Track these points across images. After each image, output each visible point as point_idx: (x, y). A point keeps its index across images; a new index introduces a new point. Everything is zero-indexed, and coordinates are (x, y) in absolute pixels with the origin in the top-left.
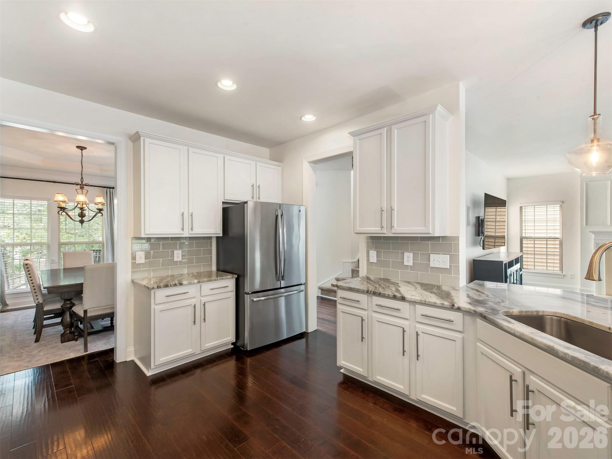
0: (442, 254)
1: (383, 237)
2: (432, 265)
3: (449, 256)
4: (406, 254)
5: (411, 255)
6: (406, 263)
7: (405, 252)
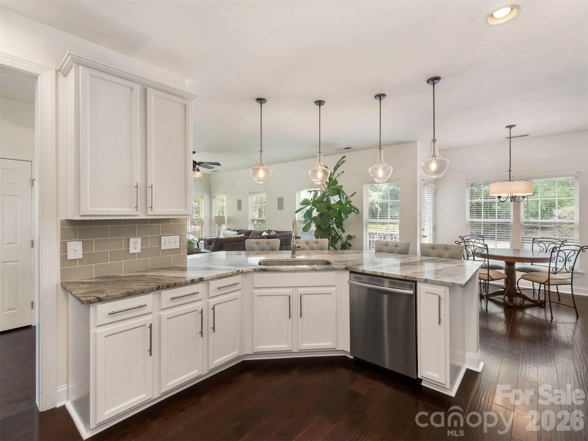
0: (172, 235)
1: (95, 220)
2: (163, 247)
3: (179, 236)
4: (132, 241)
5: (139, 240)
6: (132, 251)
7: (130, 238)
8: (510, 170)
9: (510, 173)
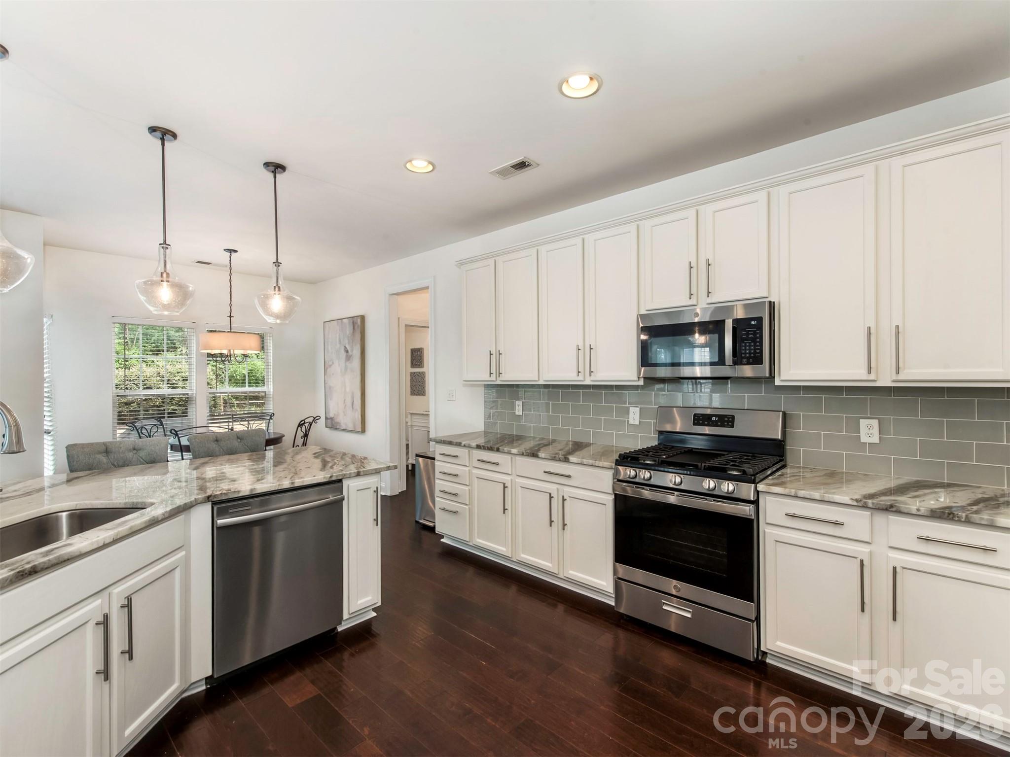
8: (230, 315)
9: (230, 319)
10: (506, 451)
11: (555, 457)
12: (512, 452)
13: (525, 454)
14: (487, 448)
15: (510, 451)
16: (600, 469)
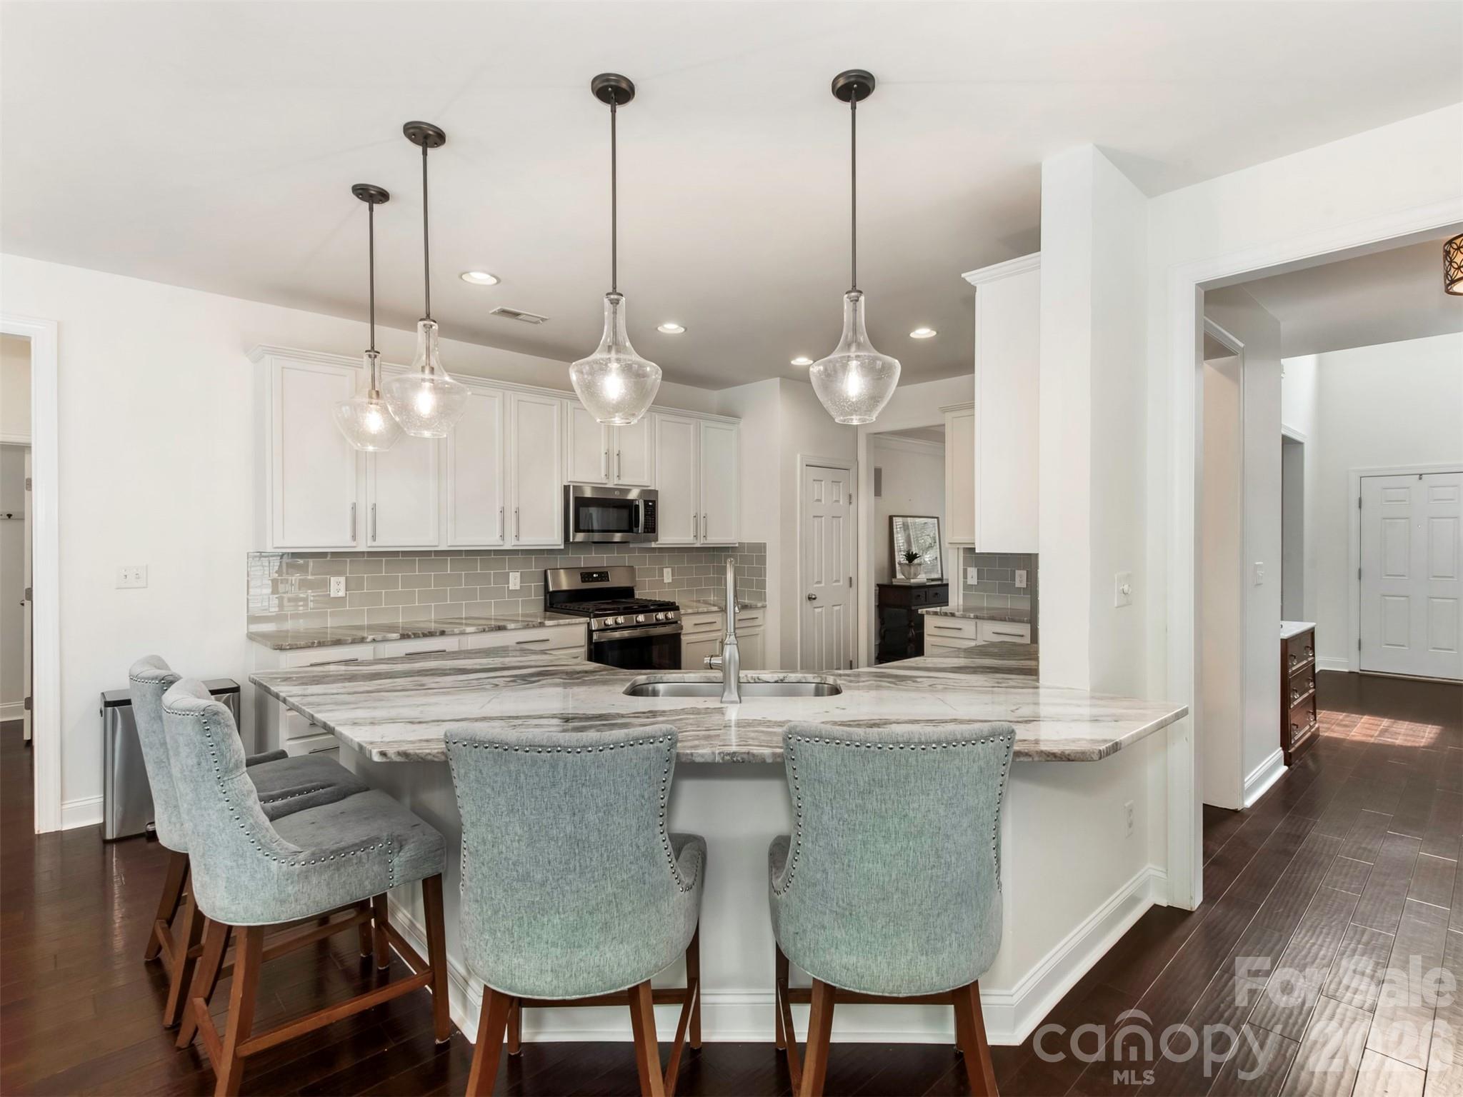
10: (458, 632)
11: (528, 625)
12: (467, 632)
13: (487, 629)
14: (421, 635)
15: (464, 630)
16: (573, 626)
